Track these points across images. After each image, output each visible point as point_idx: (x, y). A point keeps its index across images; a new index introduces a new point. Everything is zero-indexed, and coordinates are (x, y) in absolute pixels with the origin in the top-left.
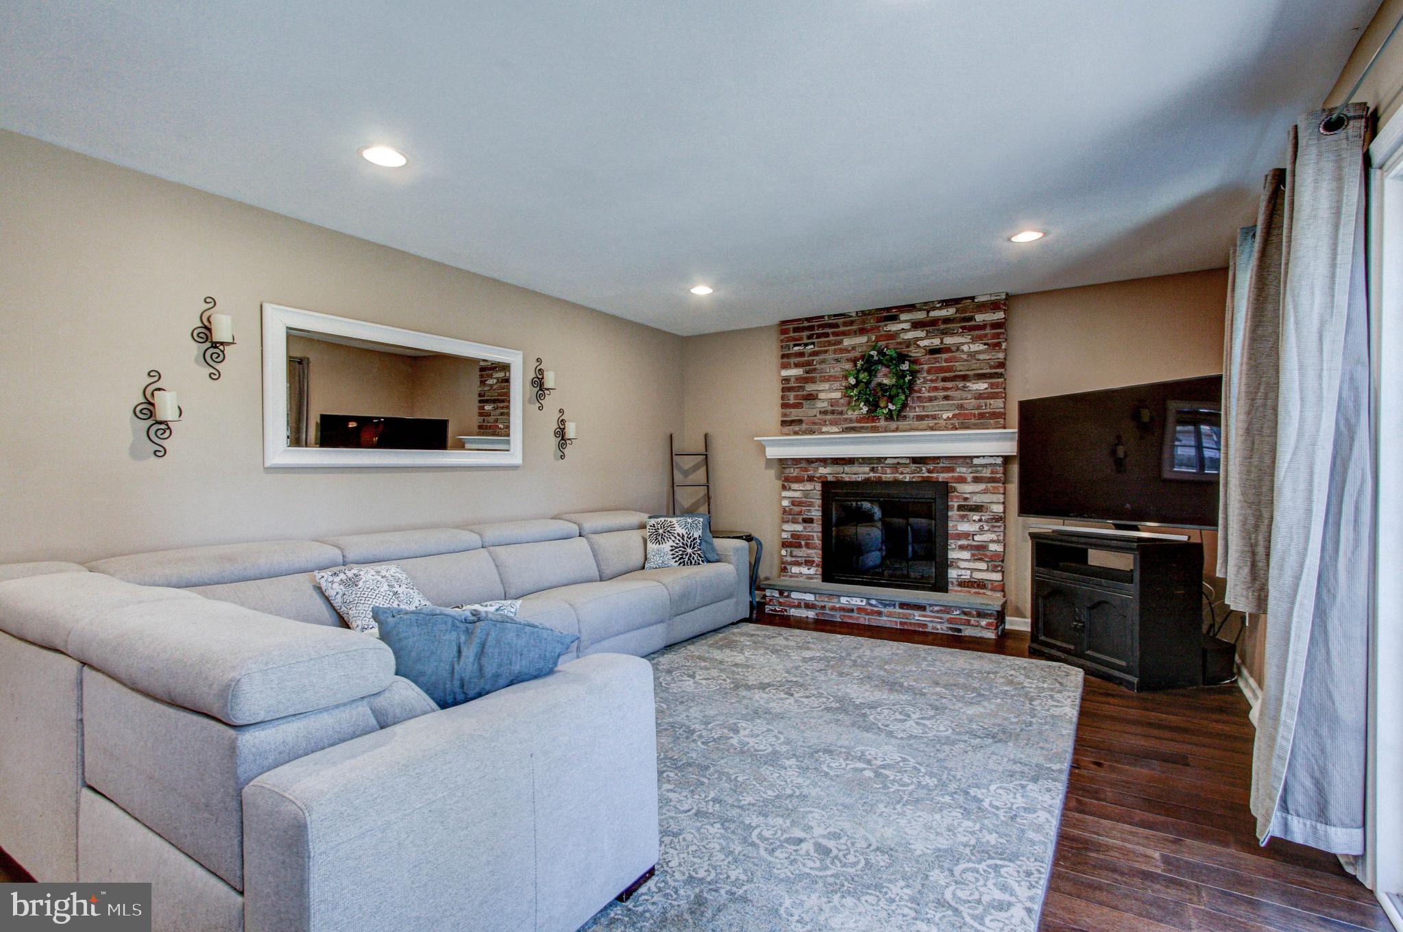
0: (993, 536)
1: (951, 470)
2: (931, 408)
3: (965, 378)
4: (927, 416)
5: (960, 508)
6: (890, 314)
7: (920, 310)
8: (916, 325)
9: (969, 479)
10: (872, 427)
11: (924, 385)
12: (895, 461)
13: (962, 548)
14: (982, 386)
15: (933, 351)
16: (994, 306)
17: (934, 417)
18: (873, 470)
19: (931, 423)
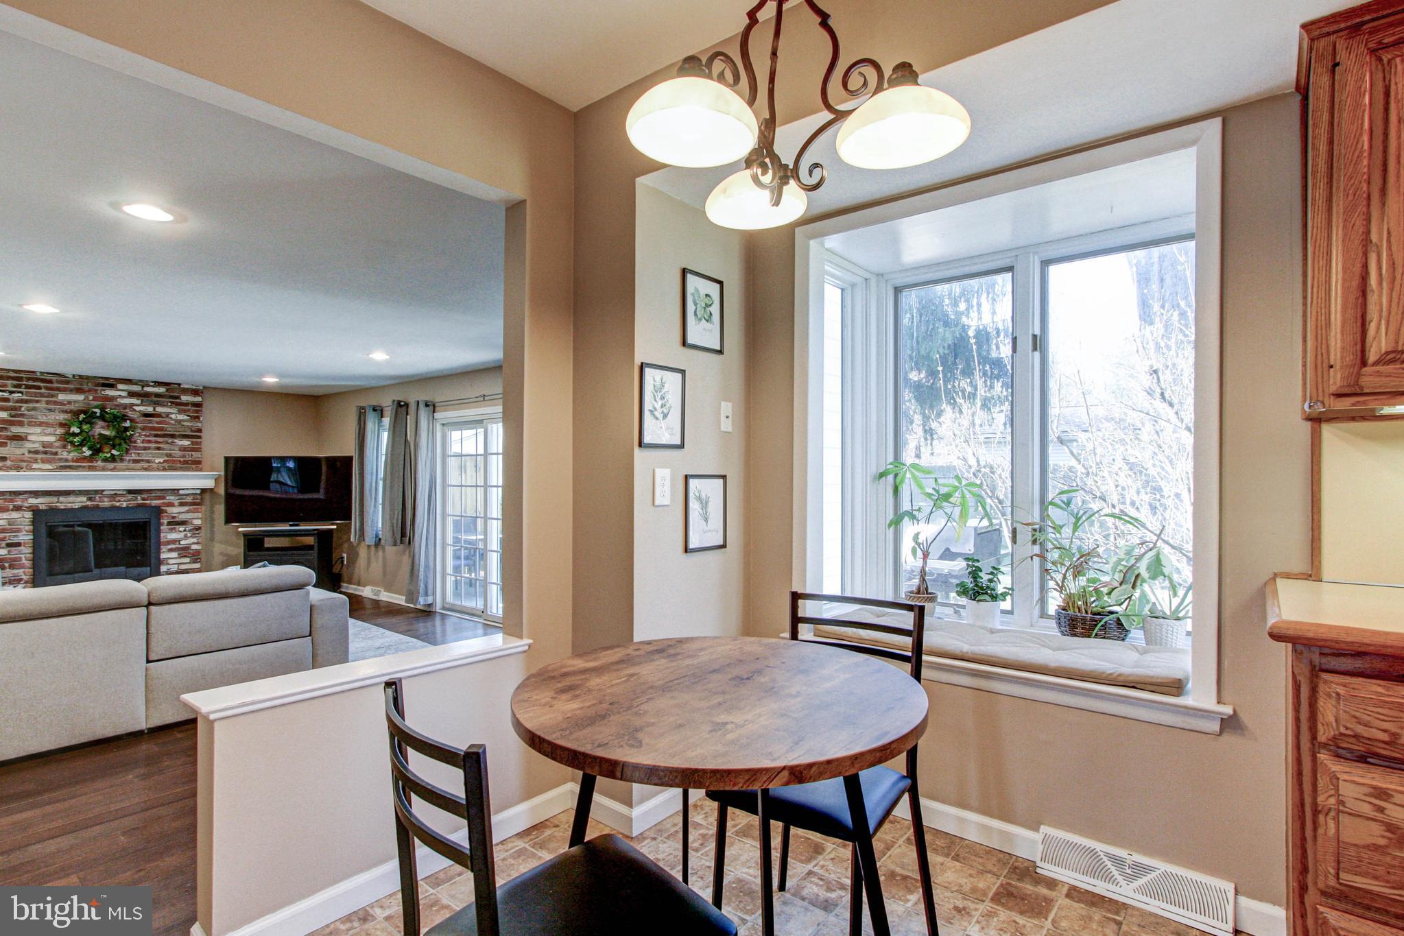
0: (195, 540)
1: (164, 498)
2: (145, 455)
3: (173, 436)
4: (142, 460)
5: (169, 523)
6: (109, 383)
7: (136, 384)
8: (132, 394)
9: (176, 504)
10: (89, 466)
11: (139, 438)
12: (113, 492)
13: (171, 550)
14: (186, 443)
15: (146, 415)
16: (195, 392)
17: (148, 461)
18: (90, 499)
19: (146, 465)
